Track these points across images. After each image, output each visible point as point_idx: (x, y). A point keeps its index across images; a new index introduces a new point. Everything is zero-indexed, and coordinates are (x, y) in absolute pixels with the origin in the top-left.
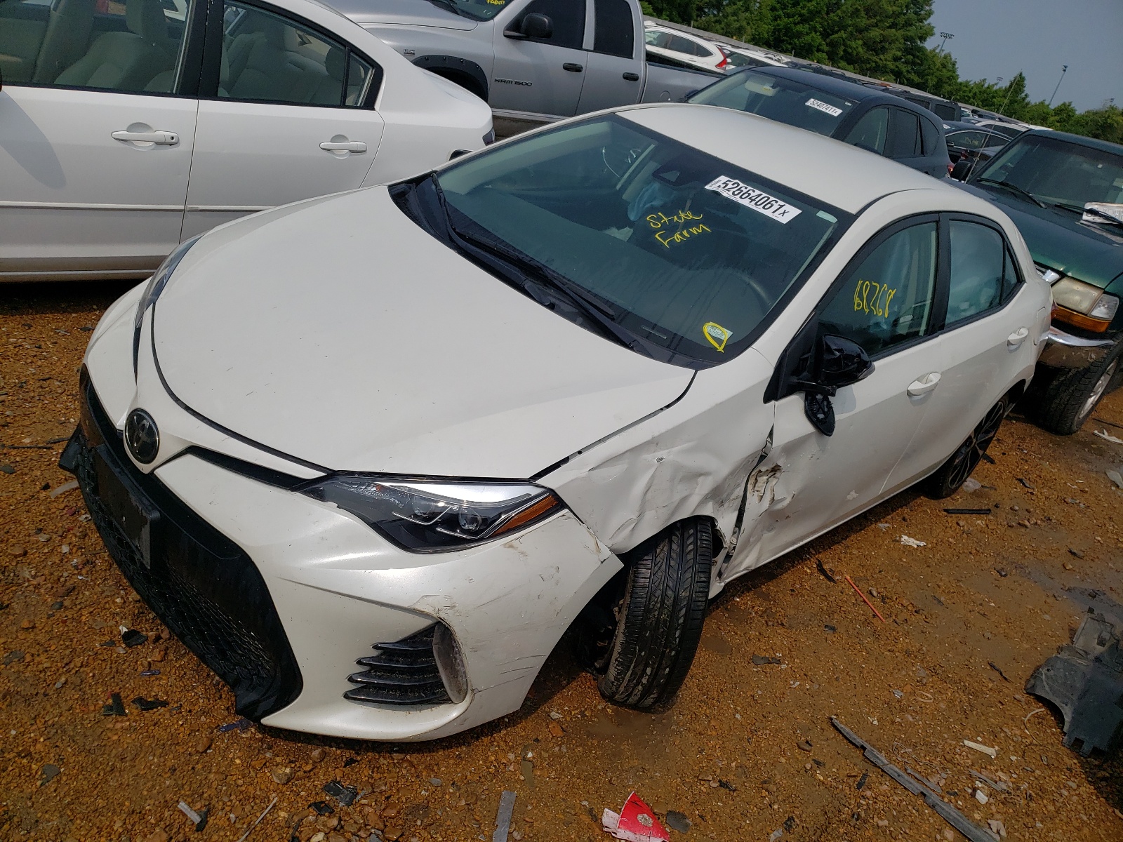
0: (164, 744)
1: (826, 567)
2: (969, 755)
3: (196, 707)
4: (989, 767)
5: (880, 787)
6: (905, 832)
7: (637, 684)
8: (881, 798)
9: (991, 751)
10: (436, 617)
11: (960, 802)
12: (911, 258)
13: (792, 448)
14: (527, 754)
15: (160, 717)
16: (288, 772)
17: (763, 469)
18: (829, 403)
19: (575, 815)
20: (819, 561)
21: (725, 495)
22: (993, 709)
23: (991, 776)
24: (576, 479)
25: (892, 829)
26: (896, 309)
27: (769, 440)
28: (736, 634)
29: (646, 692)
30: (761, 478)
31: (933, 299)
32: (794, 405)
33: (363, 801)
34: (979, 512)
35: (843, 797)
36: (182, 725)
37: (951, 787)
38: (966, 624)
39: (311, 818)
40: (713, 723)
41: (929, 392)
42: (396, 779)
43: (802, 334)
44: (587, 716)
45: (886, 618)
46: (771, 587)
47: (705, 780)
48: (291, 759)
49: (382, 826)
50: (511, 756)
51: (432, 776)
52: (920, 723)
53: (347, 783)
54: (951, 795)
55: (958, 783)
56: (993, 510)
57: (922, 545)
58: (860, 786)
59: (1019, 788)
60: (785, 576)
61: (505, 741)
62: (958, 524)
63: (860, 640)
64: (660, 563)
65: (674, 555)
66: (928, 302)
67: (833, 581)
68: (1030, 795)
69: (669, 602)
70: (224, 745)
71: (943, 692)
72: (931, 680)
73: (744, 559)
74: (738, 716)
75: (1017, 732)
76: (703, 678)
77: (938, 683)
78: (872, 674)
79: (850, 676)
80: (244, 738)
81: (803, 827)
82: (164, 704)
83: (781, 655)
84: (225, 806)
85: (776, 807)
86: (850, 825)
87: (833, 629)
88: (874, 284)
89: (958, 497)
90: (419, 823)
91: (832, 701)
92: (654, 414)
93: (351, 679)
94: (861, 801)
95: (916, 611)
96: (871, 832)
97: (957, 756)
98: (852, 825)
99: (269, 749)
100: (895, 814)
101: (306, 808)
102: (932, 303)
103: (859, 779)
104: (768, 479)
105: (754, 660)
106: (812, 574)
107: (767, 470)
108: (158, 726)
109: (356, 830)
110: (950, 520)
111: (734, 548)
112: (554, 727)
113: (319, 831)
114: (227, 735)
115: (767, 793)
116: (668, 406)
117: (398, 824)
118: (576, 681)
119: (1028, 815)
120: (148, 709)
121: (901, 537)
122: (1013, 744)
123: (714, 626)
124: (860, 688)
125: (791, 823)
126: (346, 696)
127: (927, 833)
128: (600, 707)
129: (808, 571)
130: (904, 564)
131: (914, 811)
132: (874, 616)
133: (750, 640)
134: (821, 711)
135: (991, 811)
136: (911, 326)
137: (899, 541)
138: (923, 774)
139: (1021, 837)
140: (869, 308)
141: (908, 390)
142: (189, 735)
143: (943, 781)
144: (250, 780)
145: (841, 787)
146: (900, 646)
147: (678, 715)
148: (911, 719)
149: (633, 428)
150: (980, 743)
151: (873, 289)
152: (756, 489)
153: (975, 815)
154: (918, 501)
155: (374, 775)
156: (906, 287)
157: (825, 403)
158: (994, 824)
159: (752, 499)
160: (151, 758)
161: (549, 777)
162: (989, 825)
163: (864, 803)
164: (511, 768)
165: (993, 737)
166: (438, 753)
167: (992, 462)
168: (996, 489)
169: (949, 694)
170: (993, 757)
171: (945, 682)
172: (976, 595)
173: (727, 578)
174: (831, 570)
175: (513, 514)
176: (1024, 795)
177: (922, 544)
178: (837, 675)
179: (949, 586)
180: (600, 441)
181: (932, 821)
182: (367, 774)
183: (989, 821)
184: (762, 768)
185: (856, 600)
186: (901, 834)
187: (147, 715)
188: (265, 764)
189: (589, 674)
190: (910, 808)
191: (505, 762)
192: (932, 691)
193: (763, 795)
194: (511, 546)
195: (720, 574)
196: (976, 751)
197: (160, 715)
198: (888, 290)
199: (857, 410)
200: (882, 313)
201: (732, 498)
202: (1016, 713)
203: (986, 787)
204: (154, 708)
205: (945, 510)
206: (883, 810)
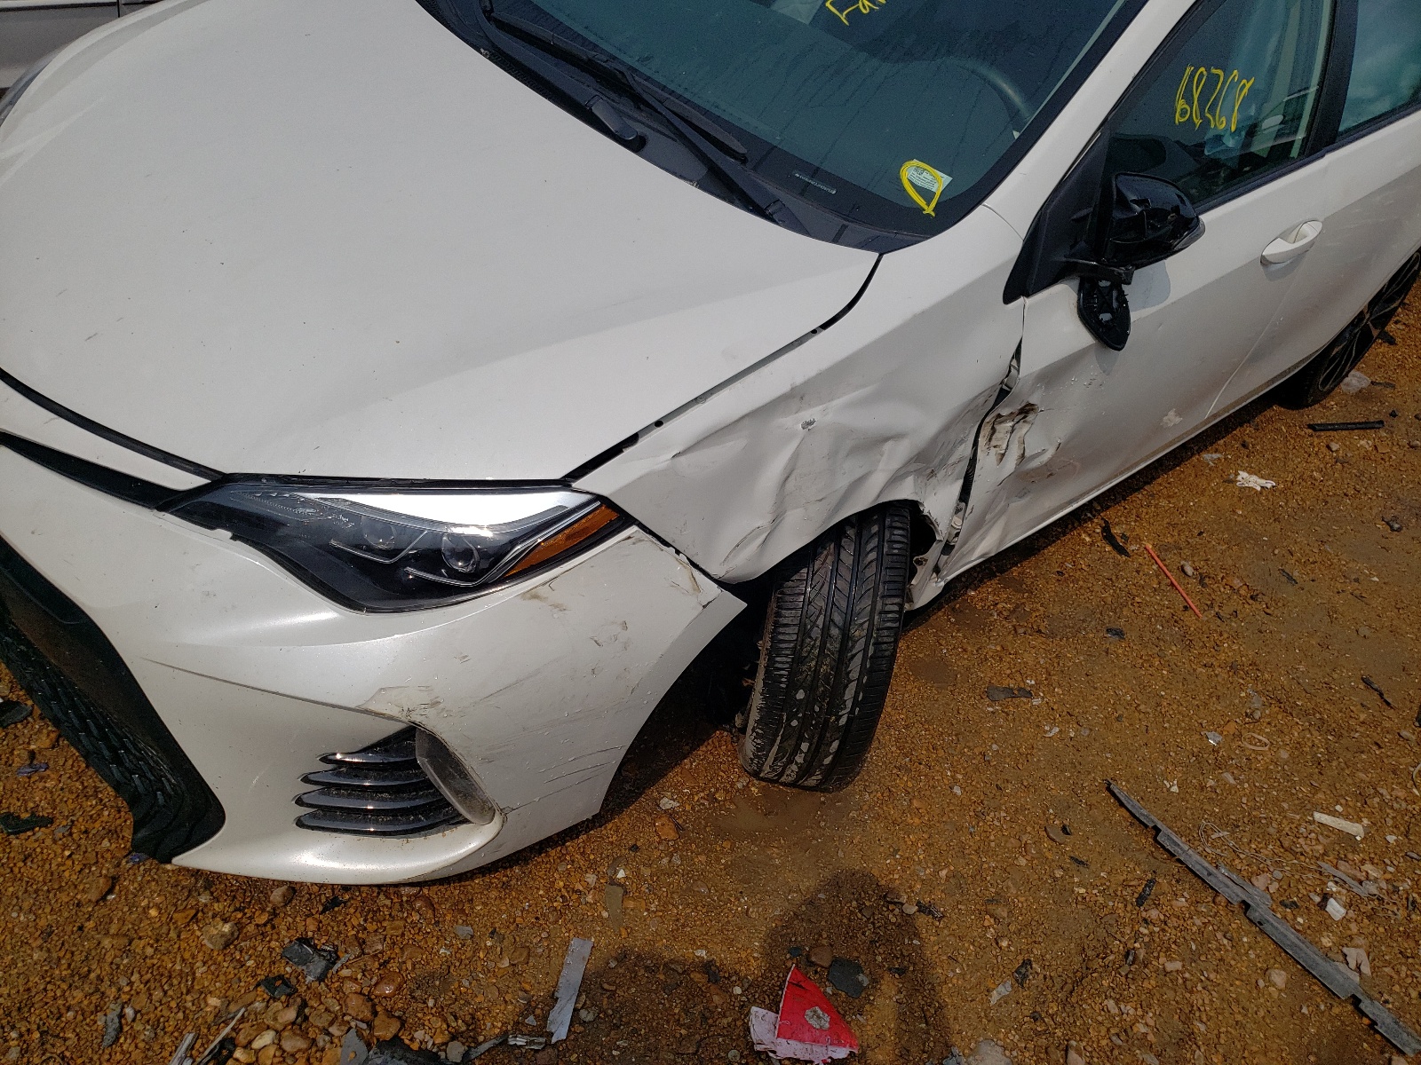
0: (36, 891)
1: (1116, 531)
2: (1320, 837)
3: (97, 825)
4: (1350, 856)
5: (1174, 902)
6: (1208, 979)
7: (790, 761)
8: (1173, 922)
9: (1356, 829)
10: (407, 721)
11: (1300, 920)
12: (1287, 16)
13: (1053, 375)
14: (616, 872)
15: (36, 845)
16: (226, 930)
17: (1005, 412)
18: (1122, 295)
19: (684, 972)
20: (1106, 522)
21: (937, 461)
22: (1364, 757)
23: (1353, 872)
24: (647, 474)
25: (1187, 975)
26: (1252, 112)
27: (1014, 363)
28: (965, 650)
29: (805, 771)
30: (1003, 425)
31: (1321, 84)
32: (1061, 300)
33: (345, 972)
34: (1366, 426)
35: (1113, 922)
36: (70, 856)
37: (1287, 894)
38: (1332, 613)
39: (258, 1005)
40: (916, 804)
41: (1298, 257)
42: (400, 932)
43: (1076, 175)
44: (719, 802)
45: (1205, 610)
46: (1029, 569)
47: (895, 903)
48: (238, 906)
49: (367, 1014)
50: (591, 878)
51: (460, 921)
52: (1246, 785)
53: (323, 941)
54: (1286, 906)
55: (1300, 887)
56: (1389, 421)
57: (1269, 486)
58: (1141, 900)
59: (1396, 891)
60: (1051, 549)
61: (583, 854)
62: (1328, 447)
63: (1161, 650)
64: (820, 584)
65: (842, 570)
66: (1313, 90)
67: (1127, 554)
68: (1414, 902)
69: (833, 646)
70: (136, 885)
71: (1286, 731)
72: (1267, 712)
73: (978, 545)
74: (957, 790)
75: (1400, 794)
76: (906, 727)
77: (1280, 717)
78: (1175, 706)
79: (1140, 712)
80: (168, 871)
81: (1045, 977)
82: (47, 822)
83: (1033, 682)
84: (121, 992)
85: (1004, 944)
86: (1120, 974)
87: (1119, 633)
88: (1214, 71)
89: (1333, 403)
90: (431, 1003)
91: (1109, 755)
92: (800, 341)
93: (299, 802)
94: (1142, 929)
95: (1252, 597)
96: (1153, 982)
97: (1301, 840)
98: (1123, 974)
99: (206, 888)
100: (1194, 947)
101: (251, 988)
102: (1319, 92)
103: (1140, 889)
104: (1013, 427)
105: (990, 693)
106: (1092, 544)
107: (1012, 413)
108: (32, 861)
109: (326, 1024)
110: (1316, 441)
111: (957, 535)
112: (663, 825)
113: (268, 1028)
114: (142, 868)
115: (992, 920)
116: (825, 326)
117: (396, 1007)
118: (706, 743)
119: (1408, 936)
120: (18, 833)
121: (1237, 474)
122: (1392, 814)
123: (932, 639)
124: (1154, 732)
125: (1027, 971)
126: (300, 823)
127: (1244, 978)
128: (739, 785)
129: (1088, 539)
130: (1239, 519)
131: (1225, 941)
132: (1186, 608)
133: (986, 659)
134: (1089, 773)
135: (1349, 932)
136: (1279, 135)
137: (1233, 482)
138: (1245, 873)
139: (1393, 974)
140: (1202, 116)
141: (1263, 257)
142: (80, 872)
143: (1276, 885)
144: (167, 945)
145: (1111, 904)
146: (1223, 657)
147: (862, 793)
148: (1232, 781)
149: (757, 372)
150: (1339, 815)
151: (1212, 81)
152: (994, 443)
153: (1323, 939)
154: (1268, 413)
155: (368, 925)
156: (1273, 70)
157: (1115, 294)
158: (1353, 954)
159: (986, 460)
160: (14, 915)
161: (648, 910)
162: (1345, 956)
163: (1146, 931)
164: (590, 899)
165: (1360, 804)
166: (473, 880)
167: (1391, 341)
168: (1394, 387)
169: (1296, 734)
170: (1358, 838)
171: (1291, 714)
172: (1350, 565)
173: (947, 575)
174: (1123, 536)
175: (539, 539)
176: (1405, 902)
177: (1270, 484)
178: (1120, 712)
179: (1307, 551)
180: (696, 401)
181: (1253, 956)
182: (355, 923)
183: (1345, 950)
184: (988, 878)
185: (1159, 583)
186: (1202, 981)
187: (15, 842)
188: (196, 914)
189: (726, 733)
190: (1219, 935)
191: (581, 888)
192: (1268, 730)
193: (986, 924)
194: (536, 597)
195: (937, 570)
196: (1331, 830)
197: (36, 841)
198: (1239, 81)
199: (1172, 298)
200: (1226, 122)
201: (951, 461)
202: (1402, 760)
203: (1344, 891)
204: (29, 830)
205: (1310, 426)
206: (1175, 942)
